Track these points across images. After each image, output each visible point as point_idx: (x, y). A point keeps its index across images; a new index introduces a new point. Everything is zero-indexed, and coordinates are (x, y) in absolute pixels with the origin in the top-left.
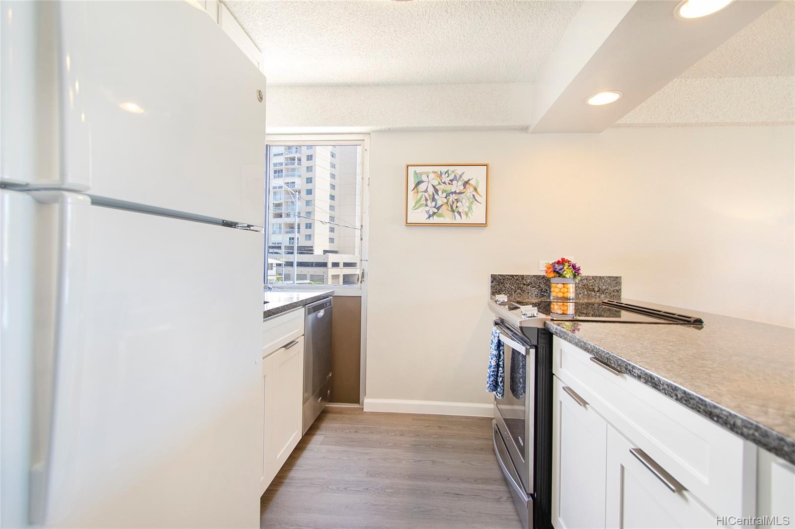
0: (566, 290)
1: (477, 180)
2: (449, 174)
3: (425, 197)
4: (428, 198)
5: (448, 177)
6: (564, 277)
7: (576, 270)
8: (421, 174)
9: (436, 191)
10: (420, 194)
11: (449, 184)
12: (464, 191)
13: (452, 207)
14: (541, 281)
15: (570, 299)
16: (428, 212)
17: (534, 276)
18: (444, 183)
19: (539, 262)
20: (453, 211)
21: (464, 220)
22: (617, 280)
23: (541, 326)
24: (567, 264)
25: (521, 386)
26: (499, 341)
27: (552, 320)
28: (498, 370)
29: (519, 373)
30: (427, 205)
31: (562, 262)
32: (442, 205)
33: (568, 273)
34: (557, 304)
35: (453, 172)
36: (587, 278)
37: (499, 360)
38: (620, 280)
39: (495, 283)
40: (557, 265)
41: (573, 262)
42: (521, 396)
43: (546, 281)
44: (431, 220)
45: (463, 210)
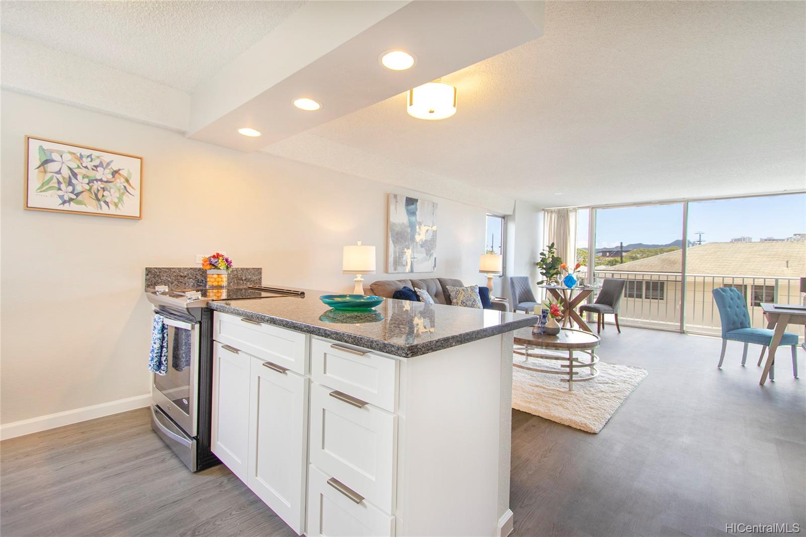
0: (220, 280)
1: (129, 170)
2: (92, 159)
3: (57, 179)
4: (61, 180)
5: (91, 161)
6: (219, 269)
7: (228, 262)
8: (51, 151)
9: (75, 175)
10: (49, 176)
11: (93, 169)
12: (113, 180)
13: (96, 195)
14: (197, 273)
15: (223, 287)
16: (61, 197)
17: (191, 268)
18: (86, 167)
19: (195, 256)
20: (98, 200)
21: (113, 210)
22: (259, 271)
23: (204, 306)
24: (221, 258)
25: (184, 360)
26: (163, 325)
27: (213, 300)
28: (162, 351)
29: (182, 350)
30: (60, 189)
31: (217, 256)
32: (82, 192)
33: (222, 265)
34: (213, 292)
35: (98, 157)
36: (237, 270)
37: (162, 342)
38: (261, 271)
39: (150, 276)
40: (212, 259)
41: (226, 256)
42: (183, 369)
43: (203, 273)
44: (67, 207)
45: (112, 200)
